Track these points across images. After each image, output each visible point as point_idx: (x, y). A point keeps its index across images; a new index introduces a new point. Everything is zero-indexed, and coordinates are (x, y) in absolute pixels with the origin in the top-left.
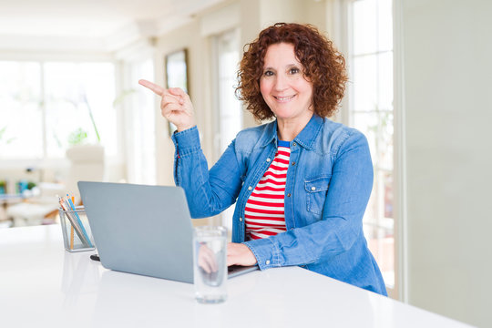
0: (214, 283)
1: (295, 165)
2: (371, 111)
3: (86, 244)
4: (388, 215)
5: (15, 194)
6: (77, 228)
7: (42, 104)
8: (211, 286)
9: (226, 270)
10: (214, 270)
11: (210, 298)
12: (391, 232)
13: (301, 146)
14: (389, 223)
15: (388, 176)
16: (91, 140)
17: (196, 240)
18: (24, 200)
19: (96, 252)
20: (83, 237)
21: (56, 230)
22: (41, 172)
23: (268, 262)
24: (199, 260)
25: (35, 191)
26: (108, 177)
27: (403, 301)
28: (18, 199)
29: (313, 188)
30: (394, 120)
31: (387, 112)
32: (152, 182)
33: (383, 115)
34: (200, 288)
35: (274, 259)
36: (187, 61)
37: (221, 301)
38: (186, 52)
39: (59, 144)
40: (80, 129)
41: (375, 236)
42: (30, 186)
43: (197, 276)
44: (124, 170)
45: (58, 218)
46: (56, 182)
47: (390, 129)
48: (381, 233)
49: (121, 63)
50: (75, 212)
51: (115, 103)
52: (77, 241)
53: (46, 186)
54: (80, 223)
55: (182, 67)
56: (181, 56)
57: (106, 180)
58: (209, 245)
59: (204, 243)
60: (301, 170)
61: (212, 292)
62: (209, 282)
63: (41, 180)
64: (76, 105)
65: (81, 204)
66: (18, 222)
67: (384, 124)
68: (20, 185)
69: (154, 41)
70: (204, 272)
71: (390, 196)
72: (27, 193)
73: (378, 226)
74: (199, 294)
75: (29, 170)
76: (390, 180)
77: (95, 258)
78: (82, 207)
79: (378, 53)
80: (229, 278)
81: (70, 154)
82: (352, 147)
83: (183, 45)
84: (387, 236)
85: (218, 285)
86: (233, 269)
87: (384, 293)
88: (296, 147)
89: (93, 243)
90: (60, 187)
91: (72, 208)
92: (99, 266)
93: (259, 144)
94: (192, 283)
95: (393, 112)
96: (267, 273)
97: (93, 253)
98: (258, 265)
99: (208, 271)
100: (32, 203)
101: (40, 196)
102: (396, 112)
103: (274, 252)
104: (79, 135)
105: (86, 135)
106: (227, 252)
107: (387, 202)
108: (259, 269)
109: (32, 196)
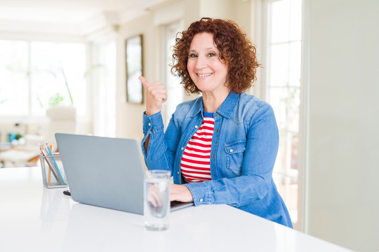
0: (160, 215)
1: (218, 131)
2: (283, 87)
3: (60, 182)
4: (294, 167)
5: (6, 143)
6: (53, 169)
7: (29, 74)
8: (157, 217)
9: (169, 204)
10: (160, 205)
11: (156, 226)
12: (296, 180)
13: (222, 116)
14: (295, 173)
15: (294, 137)
16: (66, 103)
17: (146, 181)
18: (13, 147)
19: (67, 189)
20: (58, 177)
21: (37, 171)
22: (27, 127)
23: (202, 200)
24: (149, 197)
25: (22, 141)
26: (79, 130)
27: (304, 232)
28: (8, 147)
29: (231, 151)
30: (301, 94)
31: (295, 88)
32: (112, 135)
33: (292, 90)
34: (148, 218)
35: (206, 199)
36: (142, 44)
37: (164, 229)
38: (142, 37)
39: (41, 105)
40: (58, 94)
41: (283, 183)
42: (18, 137)
43: (146, 209)
44: (91, 126)
45: (39, 162)
46: (38, 134)
47: (297, 101)
48: (288, 180)
49: (91, 44)
50: (52, 158)
51: (85, 75)
52: (53, 179)
53: (30, 137)
54: (56, 166)
55: (138, 49)
56: (138, 40)
57: (77, 132)
58: (156, 185)
59: (153, 184)
60: (222, 136)
61: (158, 222)
62: (155, 214)
63: (26, 132)
64: (55, 75)
65: (57, 151)
66: (7, 164)
67: (293, 97)
68: (10, 135)
69: (117, 28)
70: (152, 206)
71: (296, 152)
72: (15, 142)
73: (286, 175)
74: (147, 223)
75: (17, 125)
76: (296, 140)
77: (67, 193)
78: (58, 153)
79: (289, 42)
80: (171, 211)
81: (49, 113)
82: (261, 118)
83: (140, 31)
84: (292, 183)
85: (163, 217)
86: (175, 204)
87: (290, 225)
88: (219, 117)
89: (66, 182)
90: (41, 138)
91: (50, 154)
92: (70, 200)
93: (190, 115)
94: (142, 214)
95: (300, 88)
96: (200, 209)
97: (65, 190)
98: (193, 202)
99: (155, 205)
100: (19, 150)
101: (25, 145)
102: (303, 88)
103: (207, 193)
104: (57, 99)
105: (62, 99)
106: (170, 191)
107: (293, 156)
108: (194, 205)
109: (19, 145)
